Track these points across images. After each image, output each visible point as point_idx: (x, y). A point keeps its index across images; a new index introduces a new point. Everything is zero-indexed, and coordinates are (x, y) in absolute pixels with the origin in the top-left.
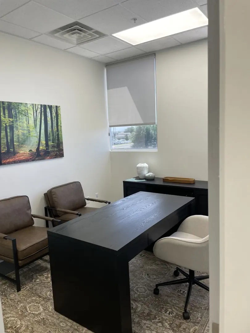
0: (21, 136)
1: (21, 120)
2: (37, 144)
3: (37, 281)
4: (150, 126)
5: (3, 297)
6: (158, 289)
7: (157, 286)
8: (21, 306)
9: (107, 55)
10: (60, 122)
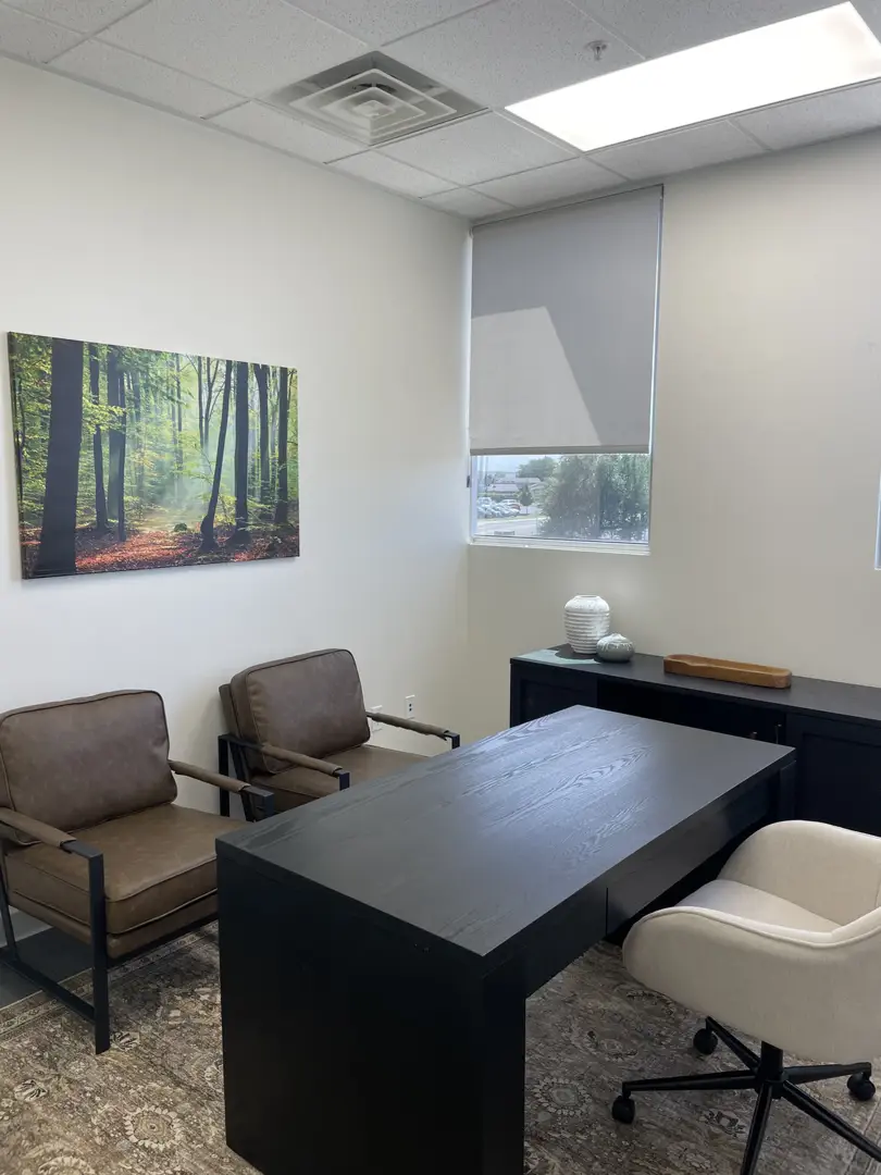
0: (151, 474)
1: (153, 415)
2: (204, 503)
3: (172, 1015)
4: (615, 458)
5: (41, 1069)
6: (632, 1102)
7: (628, 1087)
8: (107, 1113)
9: (479, 188)
10: (293, 429)
